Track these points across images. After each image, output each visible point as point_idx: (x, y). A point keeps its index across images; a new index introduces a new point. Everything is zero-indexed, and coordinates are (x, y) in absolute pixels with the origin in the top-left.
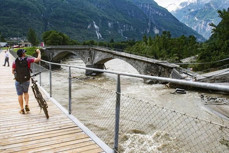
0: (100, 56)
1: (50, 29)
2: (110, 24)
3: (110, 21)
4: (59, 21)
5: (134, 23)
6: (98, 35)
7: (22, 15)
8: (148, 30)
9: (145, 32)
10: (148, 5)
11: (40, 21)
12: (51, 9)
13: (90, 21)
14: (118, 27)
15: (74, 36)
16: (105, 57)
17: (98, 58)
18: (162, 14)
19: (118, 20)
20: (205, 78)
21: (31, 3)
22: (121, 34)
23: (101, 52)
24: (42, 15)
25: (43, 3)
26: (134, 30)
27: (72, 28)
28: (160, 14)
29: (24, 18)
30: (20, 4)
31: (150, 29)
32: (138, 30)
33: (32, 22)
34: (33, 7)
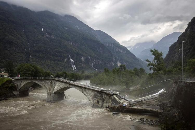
0: (59, 86)
1: (32, 62)
2: (83, 58)
3: (83, 56)
4: (40, 55)
5: (102, 58)
6: (74, 67)
7: (6, 49)
8: (113, 64)
9: (111, 65)
10: (113, 44)
11: (22, 55)
12: (33, 45)
13: (67, 55)
14: (90, 61)
15: (53, 68)
16: (63, 86)
17: (57, 87)
18: (123, 51)
19: (90, 55)
20: (136, 102)
21: (16, 39)
22: (92, 66)
23: (60, 83)
24: (25, 50)
25: (27, 40)
26: (102, 63)
27: (51, 61)
28: (121, 51)
29: (8, 51)
30: (5, 39)
31: (115, 63)
32: (106, 64)
33: (16, 55)
34: (17, 42)
